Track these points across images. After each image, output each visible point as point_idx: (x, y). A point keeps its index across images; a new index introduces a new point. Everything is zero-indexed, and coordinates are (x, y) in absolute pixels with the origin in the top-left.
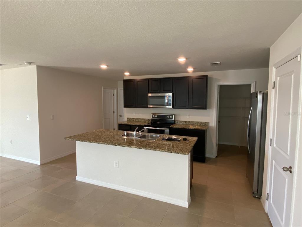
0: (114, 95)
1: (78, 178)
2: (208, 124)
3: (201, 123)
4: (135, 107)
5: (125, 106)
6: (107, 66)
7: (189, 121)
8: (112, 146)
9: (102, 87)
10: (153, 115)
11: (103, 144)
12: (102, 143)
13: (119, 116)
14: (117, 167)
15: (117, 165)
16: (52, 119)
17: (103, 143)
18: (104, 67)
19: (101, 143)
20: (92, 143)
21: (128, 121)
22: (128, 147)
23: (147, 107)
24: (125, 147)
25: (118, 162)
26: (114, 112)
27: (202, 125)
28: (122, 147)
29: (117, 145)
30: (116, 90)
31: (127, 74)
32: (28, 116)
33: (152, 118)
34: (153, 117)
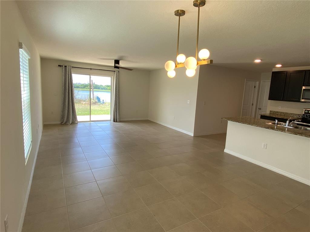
0: (255, 87)
1: (226, 151)
4: (283, 100)
5: (271, 98)
6: (261, 60)
9: (246, 79)
10: (305, 110)
11: (257, 126)
13: (258, 109)
14: (265, 148)
15: (266, 146)
16: (204, 105)
18: (258, 61)
21: (270, 114)
22: (282, 132)
23: (299, 101)
24: (278, 131)
25: (267, 144)
26: (253, 104)
28: (275, 131)
29: (270, 128)
30: (258, 82)
31: (279, 66)
32: (189, 101)
33: (303, 113)
34: (305, 113)
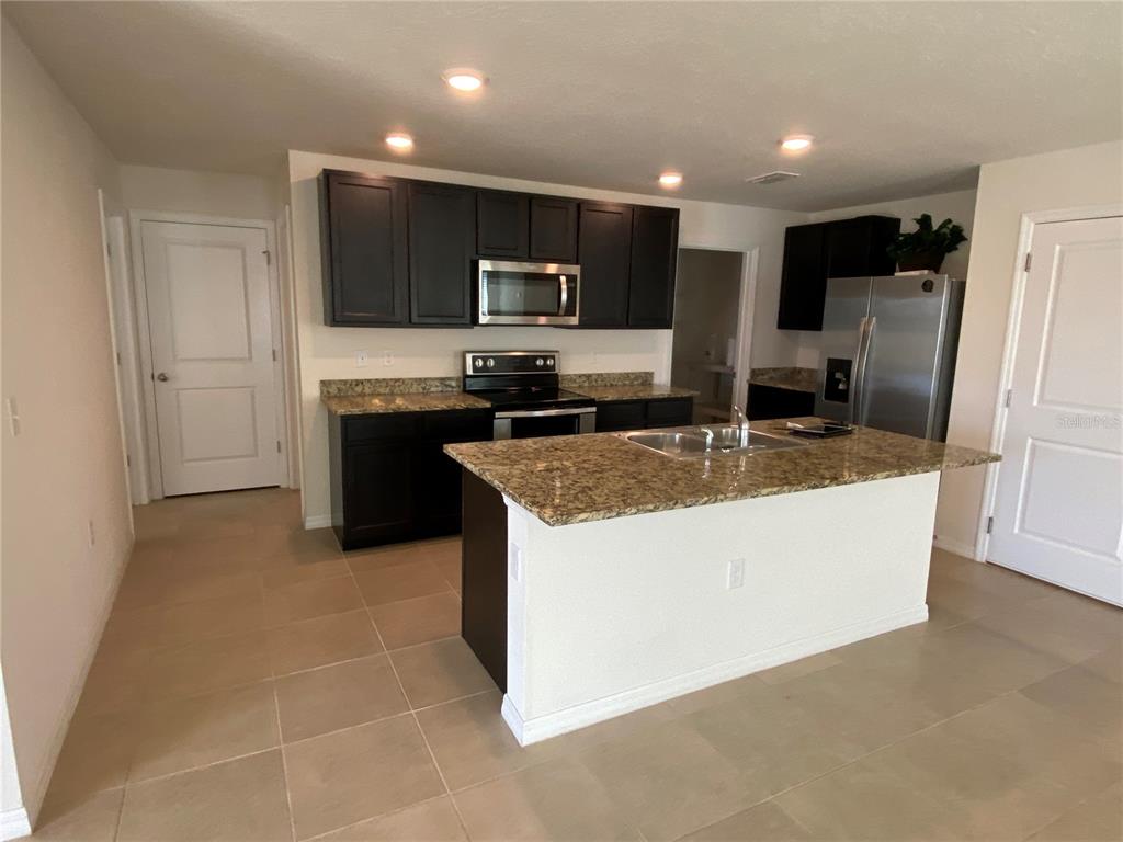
2: (652, 377)
3: (632, 377)
7: (598, 375)
8: (810, 491)
9: (100, 191)
10: (476, 358)
12: (770, 490)
15: (739, 574)
17: (775, 489)
19: (765, 491)
20: (727, 504)
25: (744, 562)
27: (636, 382)
31: (400, 143)
33: (469, 371)
34: (474, 369)
